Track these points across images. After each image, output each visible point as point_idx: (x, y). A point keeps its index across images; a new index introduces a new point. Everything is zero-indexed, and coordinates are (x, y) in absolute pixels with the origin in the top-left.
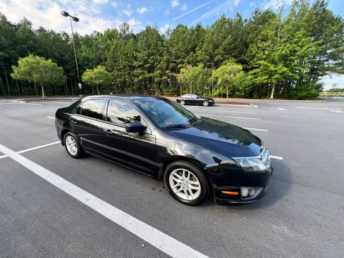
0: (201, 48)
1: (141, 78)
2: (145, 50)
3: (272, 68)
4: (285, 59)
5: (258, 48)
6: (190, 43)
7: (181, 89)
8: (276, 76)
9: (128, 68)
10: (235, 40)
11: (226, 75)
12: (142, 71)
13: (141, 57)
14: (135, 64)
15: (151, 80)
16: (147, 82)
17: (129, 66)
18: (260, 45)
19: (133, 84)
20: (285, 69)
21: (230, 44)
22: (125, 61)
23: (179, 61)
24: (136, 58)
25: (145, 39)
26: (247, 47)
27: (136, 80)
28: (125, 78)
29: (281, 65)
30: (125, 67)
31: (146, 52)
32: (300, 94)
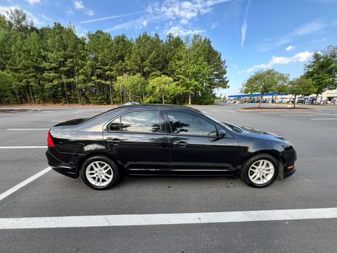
0: (129, 58)
1: (56, 82)
2: (58, 50)
3: (188, 81)
4: (195, 76)
5: (176, 65)
6: (117, 52)
7: (111, 97)
8: (192, 87)
9: (32, 69)
10: (158, 56)
11: (163, 85)
12: (57, 75)
13: (54, 59)
14: (45, 64)
15: (70, 86)
16: (65, 89)
17: (34, 67)
18: (177, 63)
19: (43, 91)
20: (196, 83)
21: (155, 59)
22: (26, 59)
23: (106, 68)
24: (44, 58)
25: (57, 37)
26: (168, 64)
27: (48, 85)
28: (28, 82)
29: (193, 80)
30: (26, 68)
31: (62, 53)
32: (206, 101)
